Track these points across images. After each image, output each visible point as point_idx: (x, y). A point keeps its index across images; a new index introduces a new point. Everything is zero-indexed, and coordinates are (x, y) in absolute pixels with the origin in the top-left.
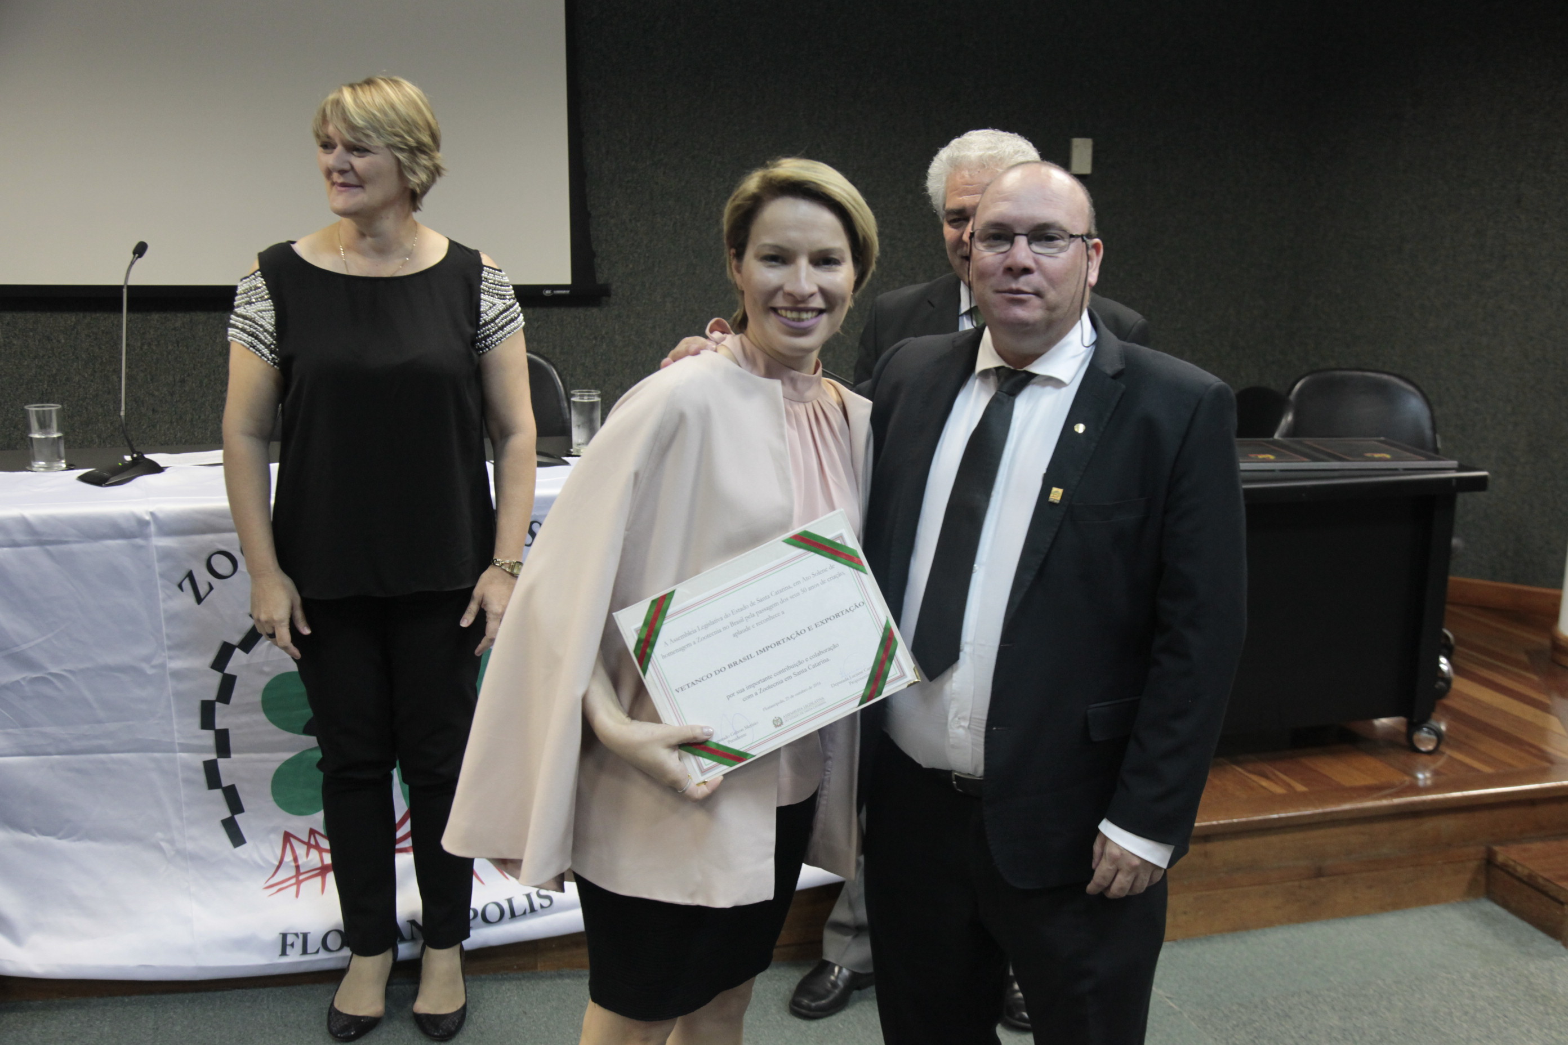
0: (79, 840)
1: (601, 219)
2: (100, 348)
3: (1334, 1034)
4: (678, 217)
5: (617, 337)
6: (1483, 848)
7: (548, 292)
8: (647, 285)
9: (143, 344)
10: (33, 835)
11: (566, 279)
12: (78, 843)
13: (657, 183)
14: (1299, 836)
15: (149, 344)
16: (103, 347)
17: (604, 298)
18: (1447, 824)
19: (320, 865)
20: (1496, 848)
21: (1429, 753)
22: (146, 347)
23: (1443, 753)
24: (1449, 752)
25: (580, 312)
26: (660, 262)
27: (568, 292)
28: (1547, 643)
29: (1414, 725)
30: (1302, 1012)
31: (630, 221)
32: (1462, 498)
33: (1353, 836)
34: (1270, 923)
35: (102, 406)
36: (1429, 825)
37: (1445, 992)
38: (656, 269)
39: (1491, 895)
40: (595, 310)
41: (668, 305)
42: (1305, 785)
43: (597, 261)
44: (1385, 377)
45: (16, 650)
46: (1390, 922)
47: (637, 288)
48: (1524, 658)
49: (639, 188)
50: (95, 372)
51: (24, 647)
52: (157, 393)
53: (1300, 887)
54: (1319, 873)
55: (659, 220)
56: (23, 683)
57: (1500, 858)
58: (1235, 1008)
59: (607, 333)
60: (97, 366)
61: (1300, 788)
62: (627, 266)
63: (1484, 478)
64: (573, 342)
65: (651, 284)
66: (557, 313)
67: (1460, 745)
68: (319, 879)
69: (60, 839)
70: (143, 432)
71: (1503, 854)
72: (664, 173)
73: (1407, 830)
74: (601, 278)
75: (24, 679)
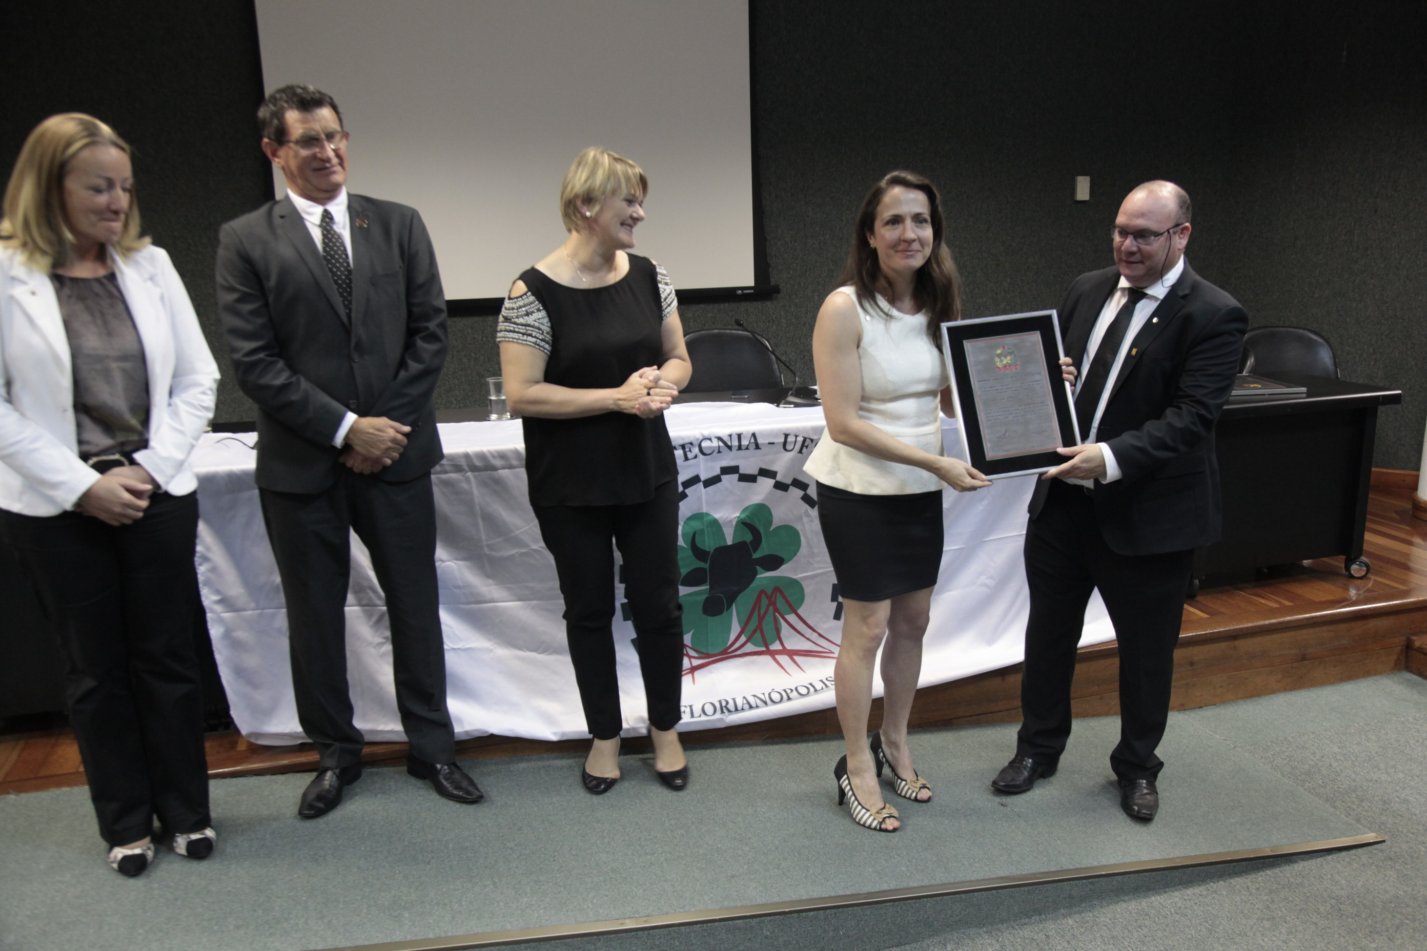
0: (550, 654)
1: (772, 241)
2: (457, 341)
3: (1338, 757)
4: (822, 238)
5: (782, 320)
6: (1404, 638)
7: (740, 292)
8: (802, 285)
9: (483, 337)
10: (525, 652)
11: (751, 283)
12: (550, 656)
13: (808, 216)
14: (1292, 634)
15: (487, 337)
16: (459, 340)
17: (775, 295)
18: (1384, 623)
19: (690, 667)
20: (1414, 638)
21: (1361, 578)
22: (484, 339)
23: (1370, 578)
24: (1373, 577)
25: (758, 305)
26: (810, 269)
27: (752, 291)
28: (1408, 506)
29: (1349, 562)
30: (1313, 745)
31: (791, 242)
32: (1381, 408)
33: (1323, 632)
34: (1273, 692)
35: (458, 379)
36: (1372, 624)
37: (1399, 729)
38: (808, 274)
39: (1408, 668)
40: (768, 303)
41: (816, 297)
42: (1291, 601)
43: (771, 269)
44: (1301, 331)
45: (513, 534)
46: (1348, 688)
47: (796, 287)
48: (1394, 515)
49: (797, 220)
50: (454, 357)
51: (517, 532)
52: (491, 369)
53: (1292, 667)
54: (1304, 658)
55: (809, 241)
56: (517, 556)
57: (1417, 644)
58: (1269, 744)
59: (776, 318)
60: (455, 353)
61: (1288, 603)
62: (789, 272)
63: (1399, 394)
64: (754, 325)
65: (805, 284)
66: (744, 305)
67: (1378, 573)
68: (690, 675)
69: (539, 653)
70: (483, 396)
71: (1418, 642)
72: (813, 209)
73: (1358, 628)
74: (773, 282)
75: (517, 553)
